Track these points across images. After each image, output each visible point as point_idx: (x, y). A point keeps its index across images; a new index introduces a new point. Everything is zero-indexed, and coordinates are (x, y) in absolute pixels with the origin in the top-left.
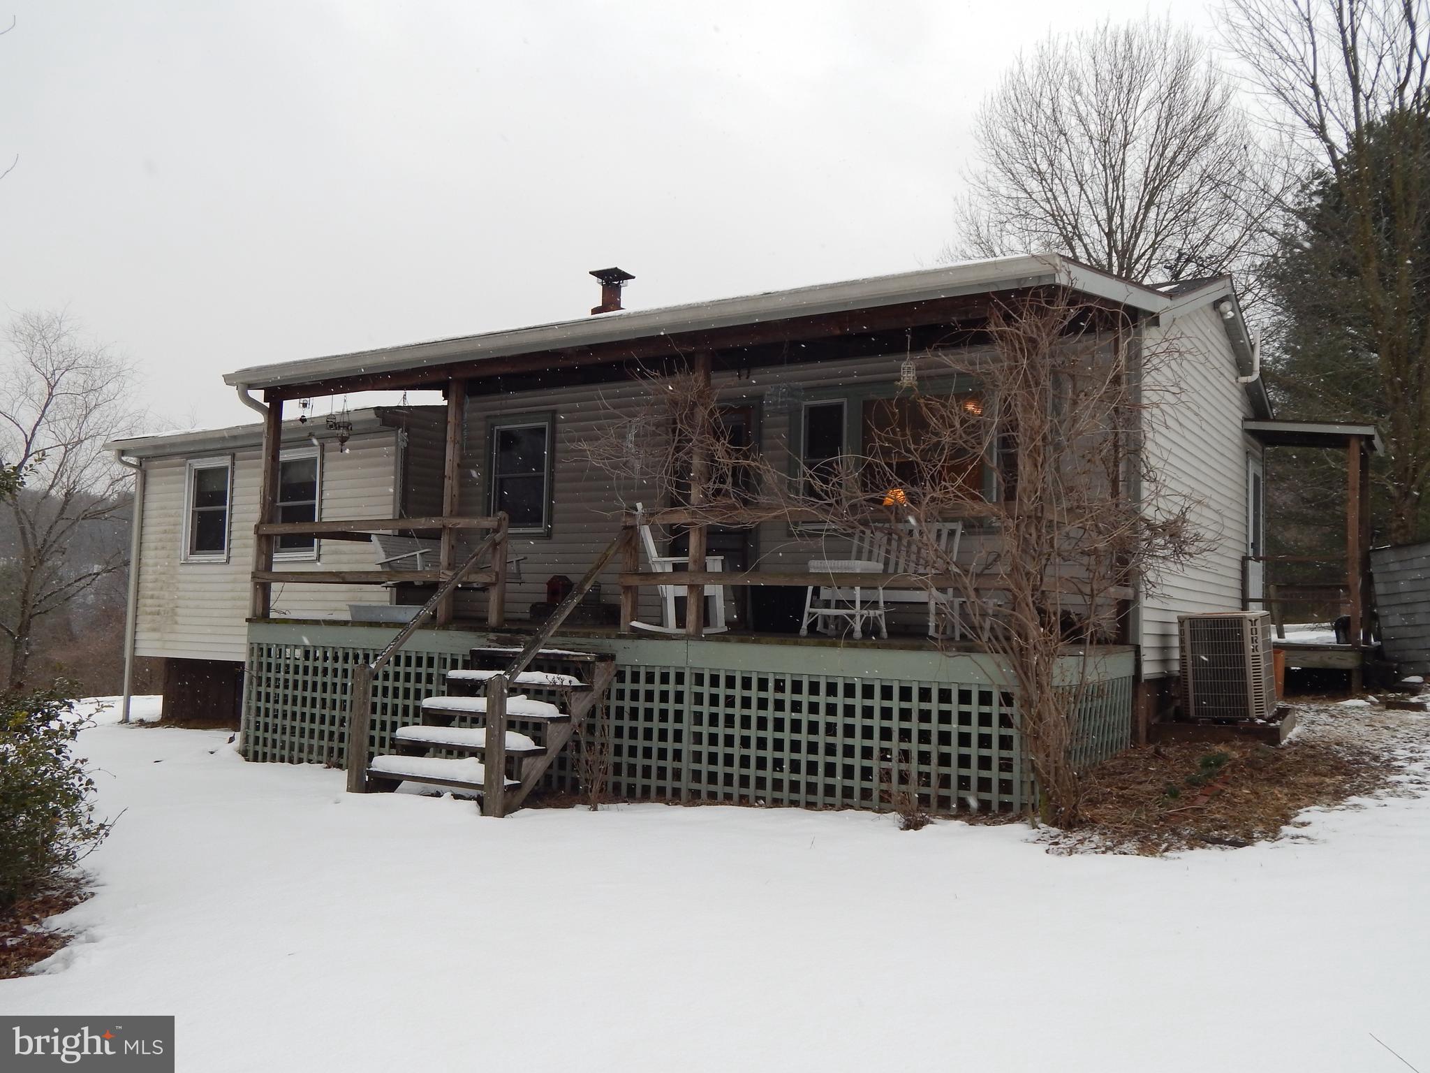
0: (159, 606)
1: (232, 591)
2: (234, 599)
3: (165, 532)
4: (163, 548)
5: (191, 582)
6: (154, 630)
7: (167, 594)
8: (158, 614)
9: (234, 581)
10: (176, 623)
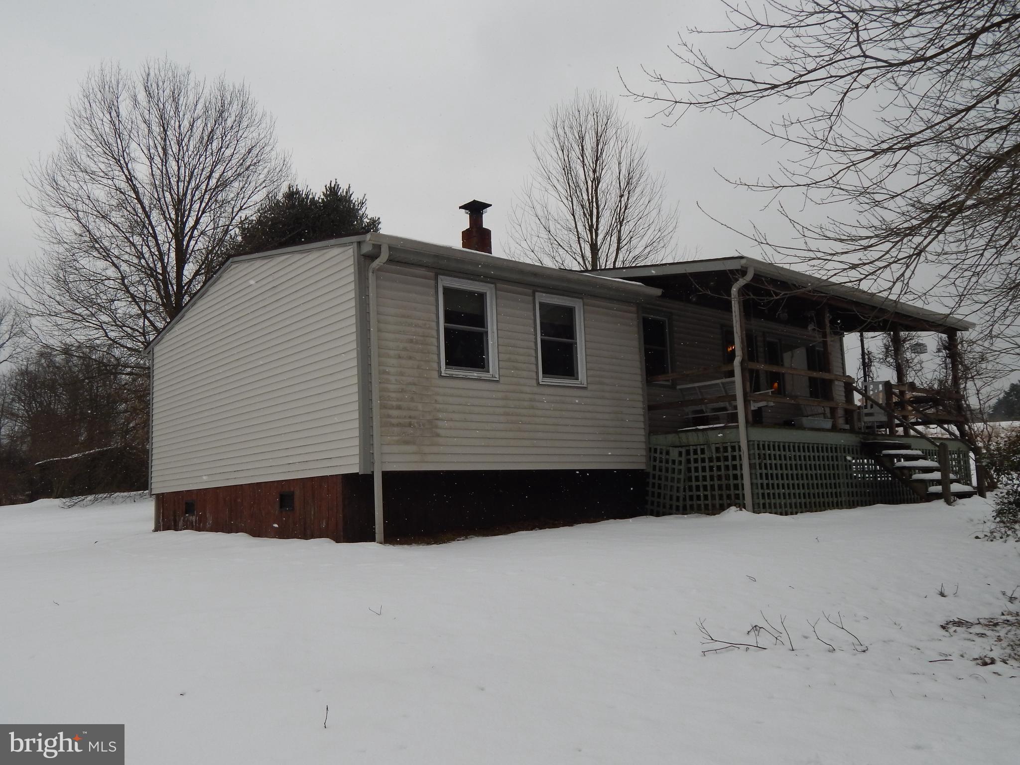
0: (410, 417)
1: (504, 407)
2: (507, 414)
3: (411, 341)
4: (410, 358)
5: (452, 396)
6: (407, 443)
7: (420, 407)
8: (410, 425)
9: (506, 398)
10: (438, 435)
